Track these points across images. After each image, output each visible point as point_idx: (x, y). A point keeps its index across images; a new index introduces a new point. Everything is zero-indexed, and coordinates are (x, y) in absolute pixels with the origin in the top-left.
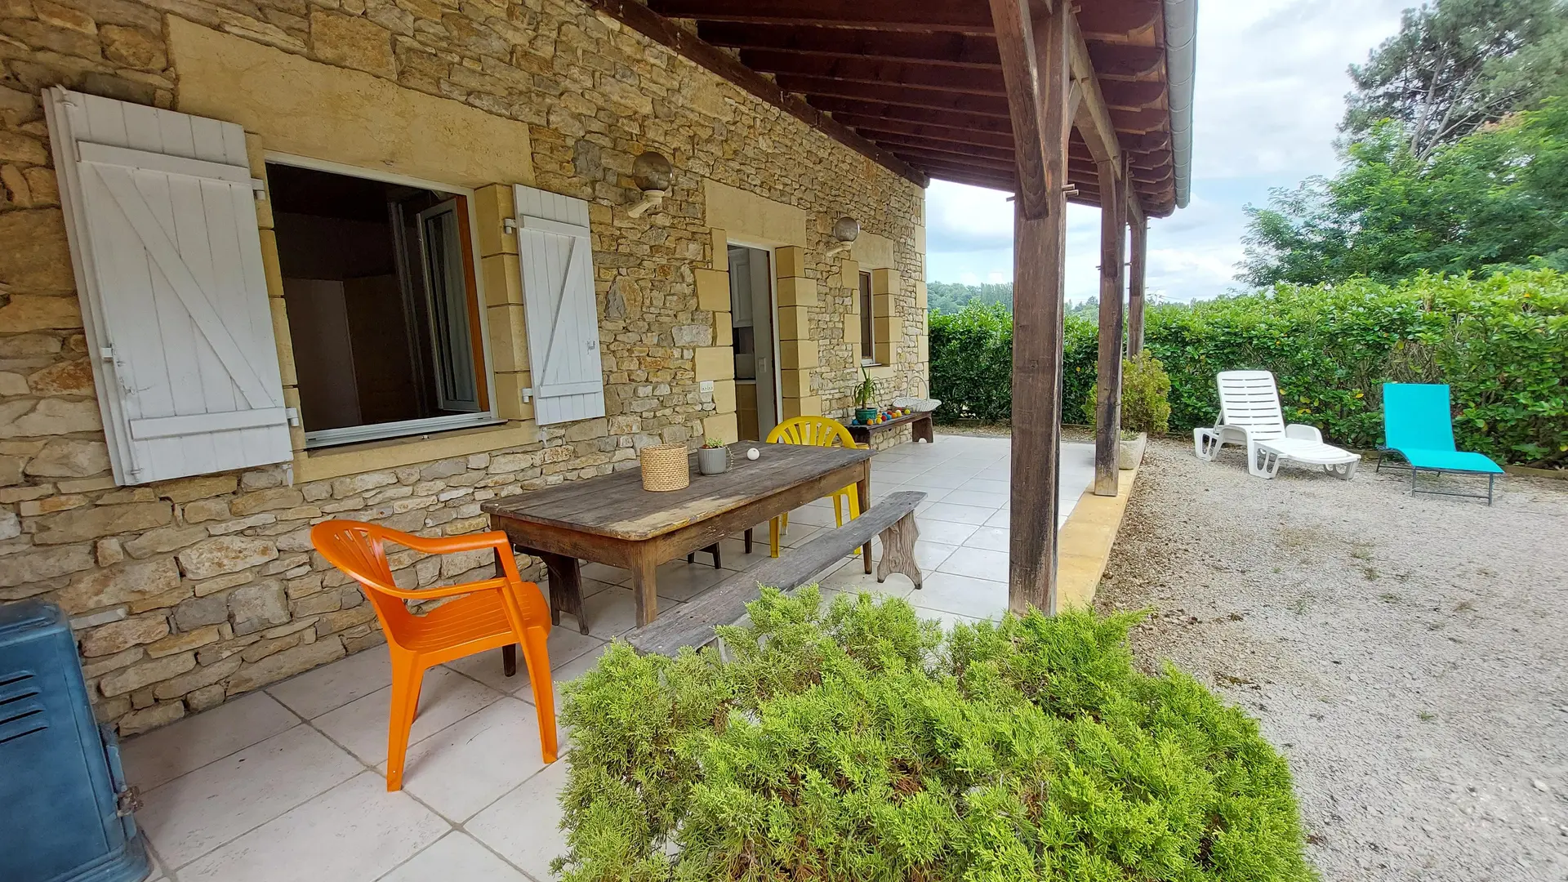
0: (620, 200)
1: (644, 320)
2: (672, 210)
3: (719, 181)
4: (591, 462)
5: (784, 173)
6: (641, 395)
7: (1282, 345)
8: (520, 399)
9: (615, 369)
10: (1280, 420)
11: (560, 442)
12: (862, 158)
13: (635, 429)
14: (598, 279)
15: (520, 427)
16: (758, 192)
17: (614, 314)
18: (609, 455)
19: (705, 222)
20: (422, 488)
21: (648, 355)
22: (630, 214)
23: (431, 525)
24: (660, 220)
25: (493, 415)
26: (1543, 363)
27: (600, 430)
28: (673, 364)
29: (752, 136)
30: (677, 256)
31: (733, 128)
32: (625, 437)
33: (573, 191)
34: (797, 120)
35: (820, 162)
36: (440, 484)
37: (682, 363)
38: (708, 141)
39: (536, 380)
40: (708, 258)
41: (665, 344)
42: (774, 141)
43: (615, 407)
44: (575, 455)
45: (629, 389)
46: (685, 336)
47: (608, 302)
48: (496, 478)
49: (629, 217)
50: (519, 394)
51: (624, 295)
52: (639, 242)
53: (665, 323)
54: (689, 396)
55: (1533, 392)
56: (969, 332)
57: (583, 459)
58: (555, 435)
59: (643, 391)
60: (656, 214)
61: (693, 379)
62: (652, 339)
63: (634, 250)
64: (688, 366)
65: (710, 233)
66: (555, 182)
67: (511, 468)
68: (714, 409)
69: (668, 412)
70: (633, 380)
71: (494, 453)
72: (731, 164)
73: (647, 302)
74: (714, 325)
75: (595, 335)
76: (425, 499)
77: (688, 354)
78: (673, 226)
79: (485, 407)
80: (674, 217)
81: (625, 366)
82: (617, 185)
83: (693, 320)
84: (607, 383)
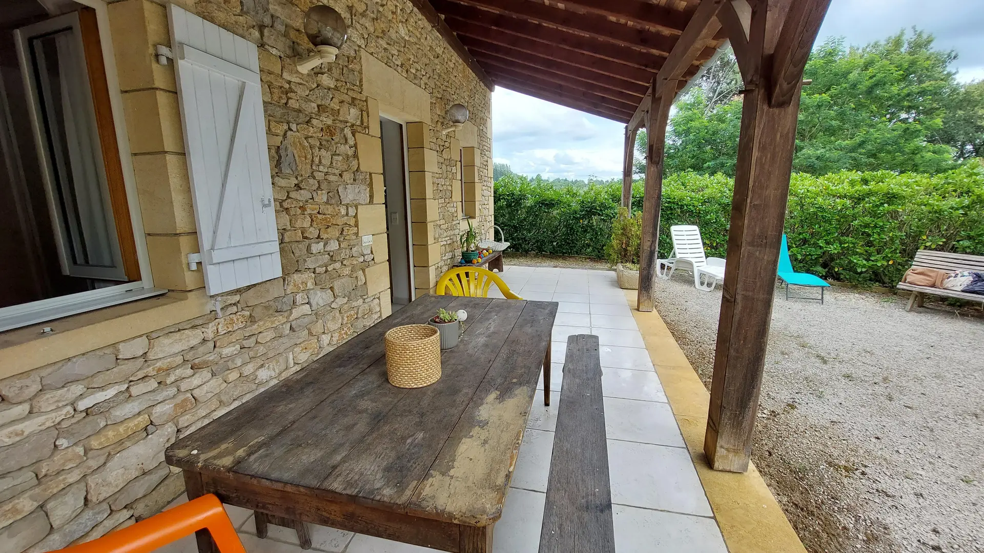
0: (289, 52)
1: (314, 178)
2: (336, 73)
3: (372, 54)
4: (269, 324)
5: (416, 60)
6: (314, 252)
7: (699, 210)
8: (184, 266)
9: (289, 228)
10: (703, 255)
11: (234, 309)
12: (461, 61)
13: (310, 285)
14: (269, 131)
15: (186, 298)
16: (399, 71)
17: (286, 170)
18: (286, 314)
19: (362, 89)
20: (47, 402)
21: (319, 213)
22: (300, 68)
23: (66, 445)
24: (326, 80)
25: (146, 285)
26: (831, 224)
27: (276, 291)
28: (341, 221)
29: (394, 21)
30: (341, 119)
31: (381, 9)
32: (300, 294)
33: (240, 31)
34: (424, 17)
35: (438, 57)
36: (78, 389)
37: (347, 220)
38: (363, 15)
39: (206, 243)
40: (365, 124)
41: (333, 201)
42: (409, 31)
43: (290, 266)
44: (252, 320)
45: (303, 246)
46: (350, 194)
47: (280, 157)
48: (159, 364)
49: (297, 72)
50: (184, 261)
51: (295, 152)
52: (307, 99)
53: (332, 182)
54: (354, 249)
55: (825, 240)
56: (513, 194)
57: (261, 323)
58: (229, 302)
59: (317, 247)
60: (323, 74)
61: (357, 234)
62: (322, 197)
63: (303, 106)
64: (352, 222)
65: (366, 101)
66: (221, 16)
67: (178, 348)
68: (373, 259)
69: (337, 265)
70: (306, 238)
71: (154, 335)
72: (380, 40)
73: (317, 160)
74: (371, 185)
75: (268, 193)
76: (53, 415)
77: (352, 212)
78: (336, 88)
79: (136, 275)
80: (337, 80)
81: (298, 224)
82: (286, 35)
83: (354, 180)
84: (282, 242)
